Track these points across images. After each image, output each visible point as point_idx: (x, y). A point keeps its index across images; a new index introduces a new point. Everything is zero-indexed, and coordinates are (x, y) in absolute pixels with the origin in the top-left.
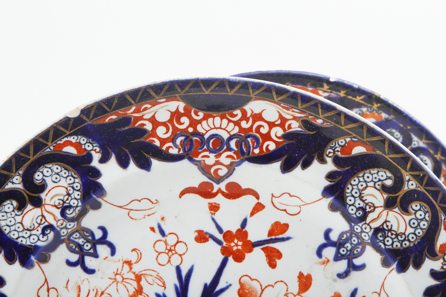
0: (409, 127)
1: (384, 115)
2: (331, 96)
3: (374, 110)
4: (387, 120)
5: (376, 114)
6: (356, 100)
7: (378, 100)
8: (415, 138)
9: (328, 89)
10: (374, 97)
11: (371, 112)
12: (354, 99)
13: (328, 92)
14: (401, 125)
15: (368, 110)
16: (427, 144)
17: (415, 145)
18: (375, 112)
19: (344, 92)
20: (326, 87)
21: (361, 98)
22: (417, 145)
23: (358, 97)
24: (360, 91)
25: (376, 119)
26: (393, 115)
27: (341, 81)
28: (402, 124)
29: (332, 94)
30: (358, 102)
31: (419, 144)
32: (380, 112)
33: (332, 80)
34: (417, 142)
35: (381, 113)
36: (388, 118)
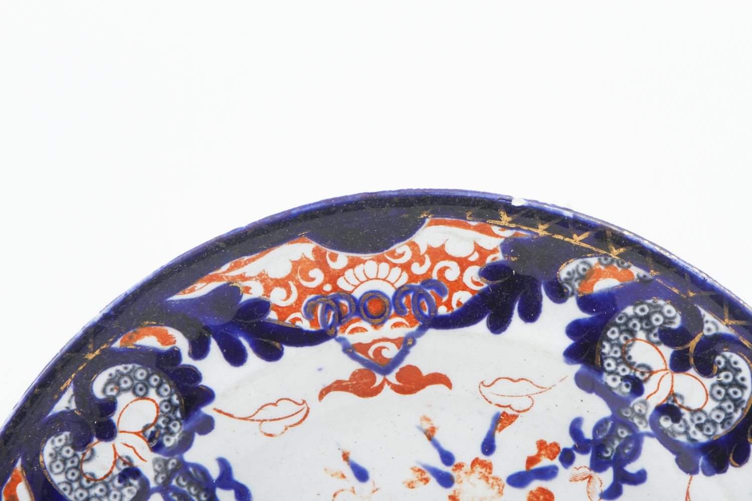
0: (691, 294)
1: (636, 271)
2: (519, 237)
3: (613, 260)
4: (643, 280)
5: (620, 269)
6: (572, 241)
7: (620, 240)
8: (708, 317)
9: (510, 222)
10: (608, 233)
11: (607, 266)
12: (567, 239)
13: (511, 229)
14: (676, 291)
15: (600, 263)
16: (733, 326)
17: (709, 330)
18: (615, 265)
19: (546, 226)
20: (505, 219)
21: (582, 237)
22: (714, 331)
23: (575, 236)
24: (578, 224)
25: (619, 280)
26: (655, 271)
27: (535, 205)
28: (677, 288)
29: (521, 232)
30: (577, 246)
31: (717, 328)
32: (626, 264)
33: (516, 203)
34: (713, 323)
35: (629, 267)
36: (645, 276)
